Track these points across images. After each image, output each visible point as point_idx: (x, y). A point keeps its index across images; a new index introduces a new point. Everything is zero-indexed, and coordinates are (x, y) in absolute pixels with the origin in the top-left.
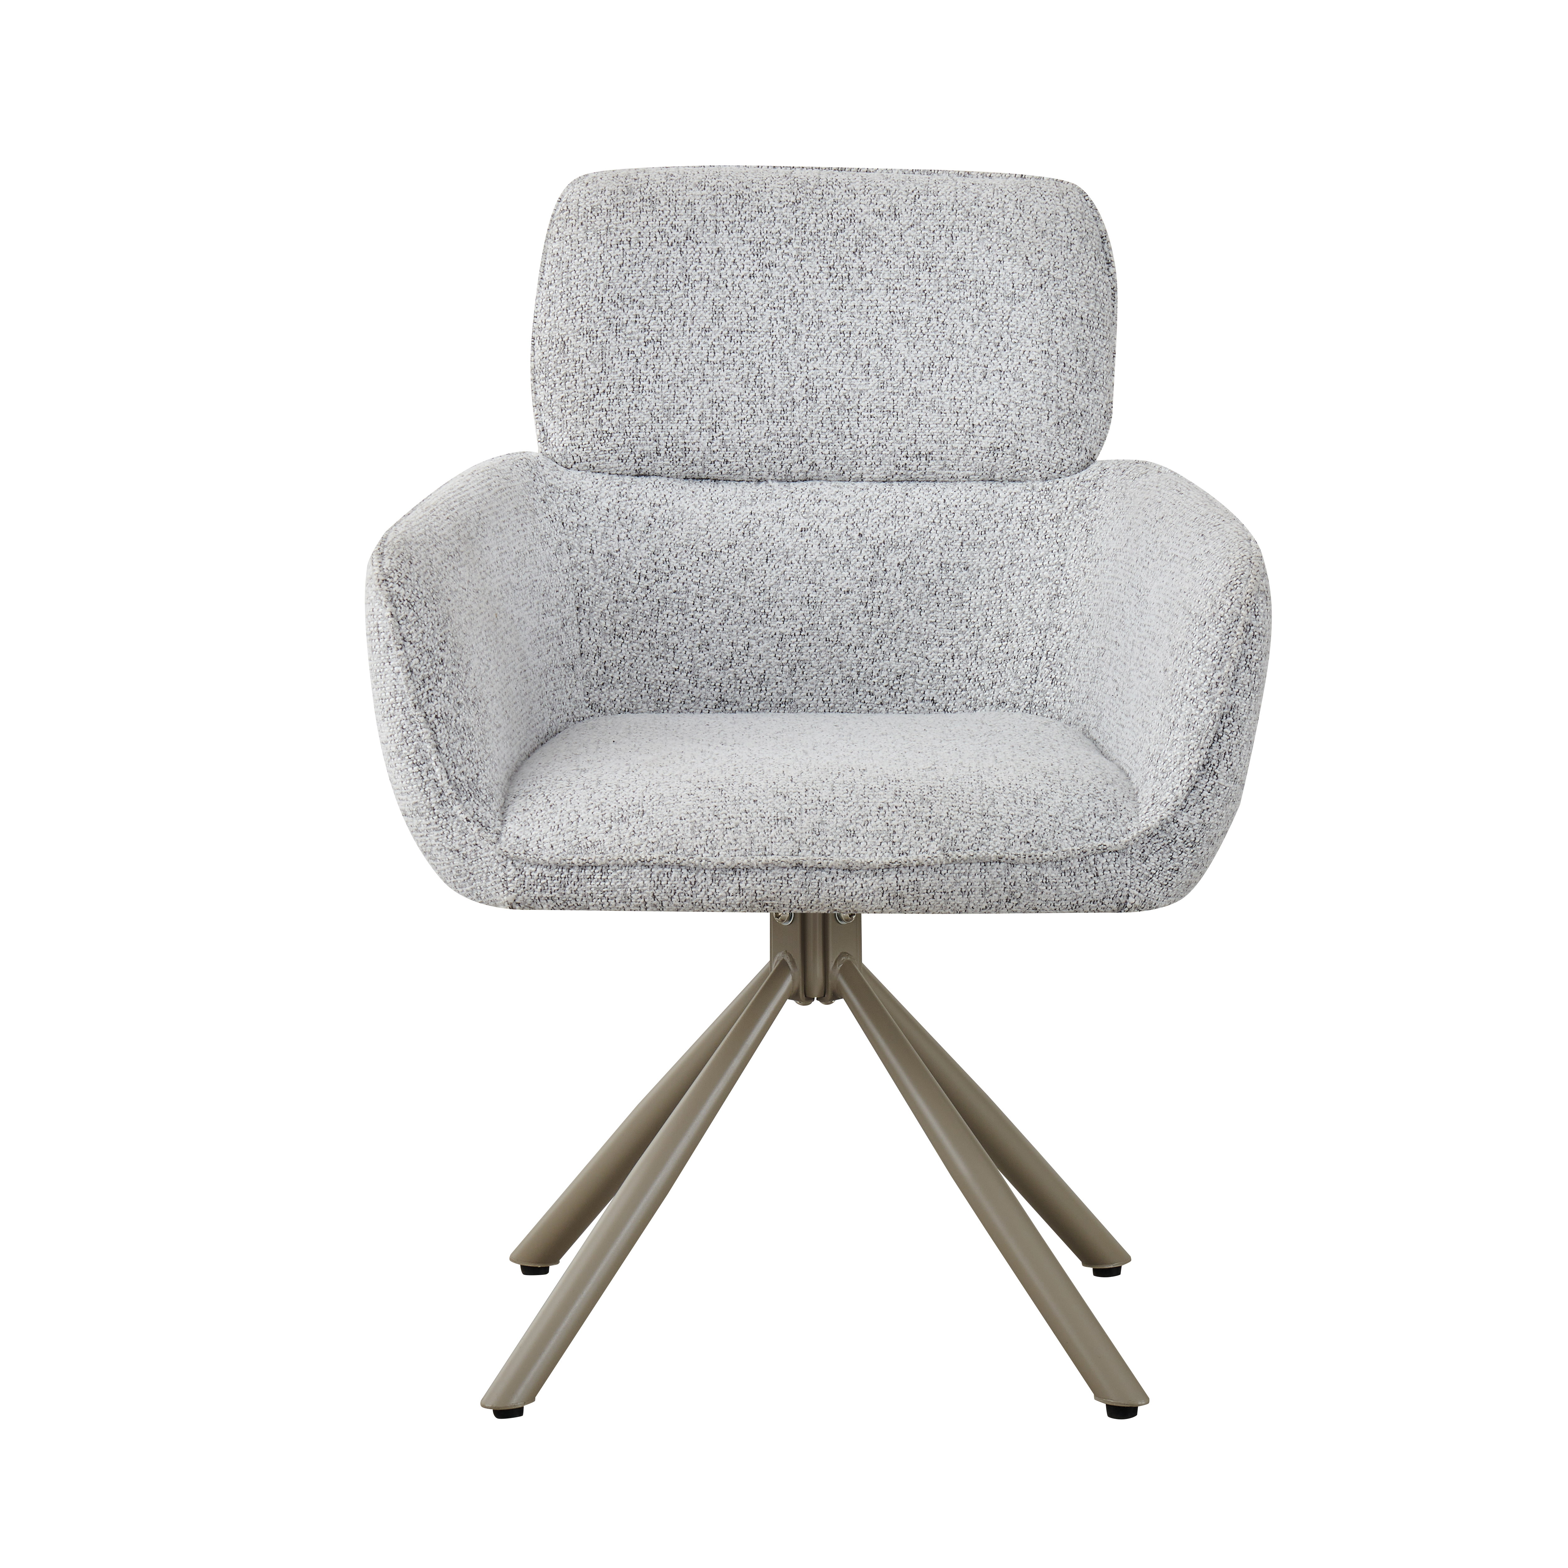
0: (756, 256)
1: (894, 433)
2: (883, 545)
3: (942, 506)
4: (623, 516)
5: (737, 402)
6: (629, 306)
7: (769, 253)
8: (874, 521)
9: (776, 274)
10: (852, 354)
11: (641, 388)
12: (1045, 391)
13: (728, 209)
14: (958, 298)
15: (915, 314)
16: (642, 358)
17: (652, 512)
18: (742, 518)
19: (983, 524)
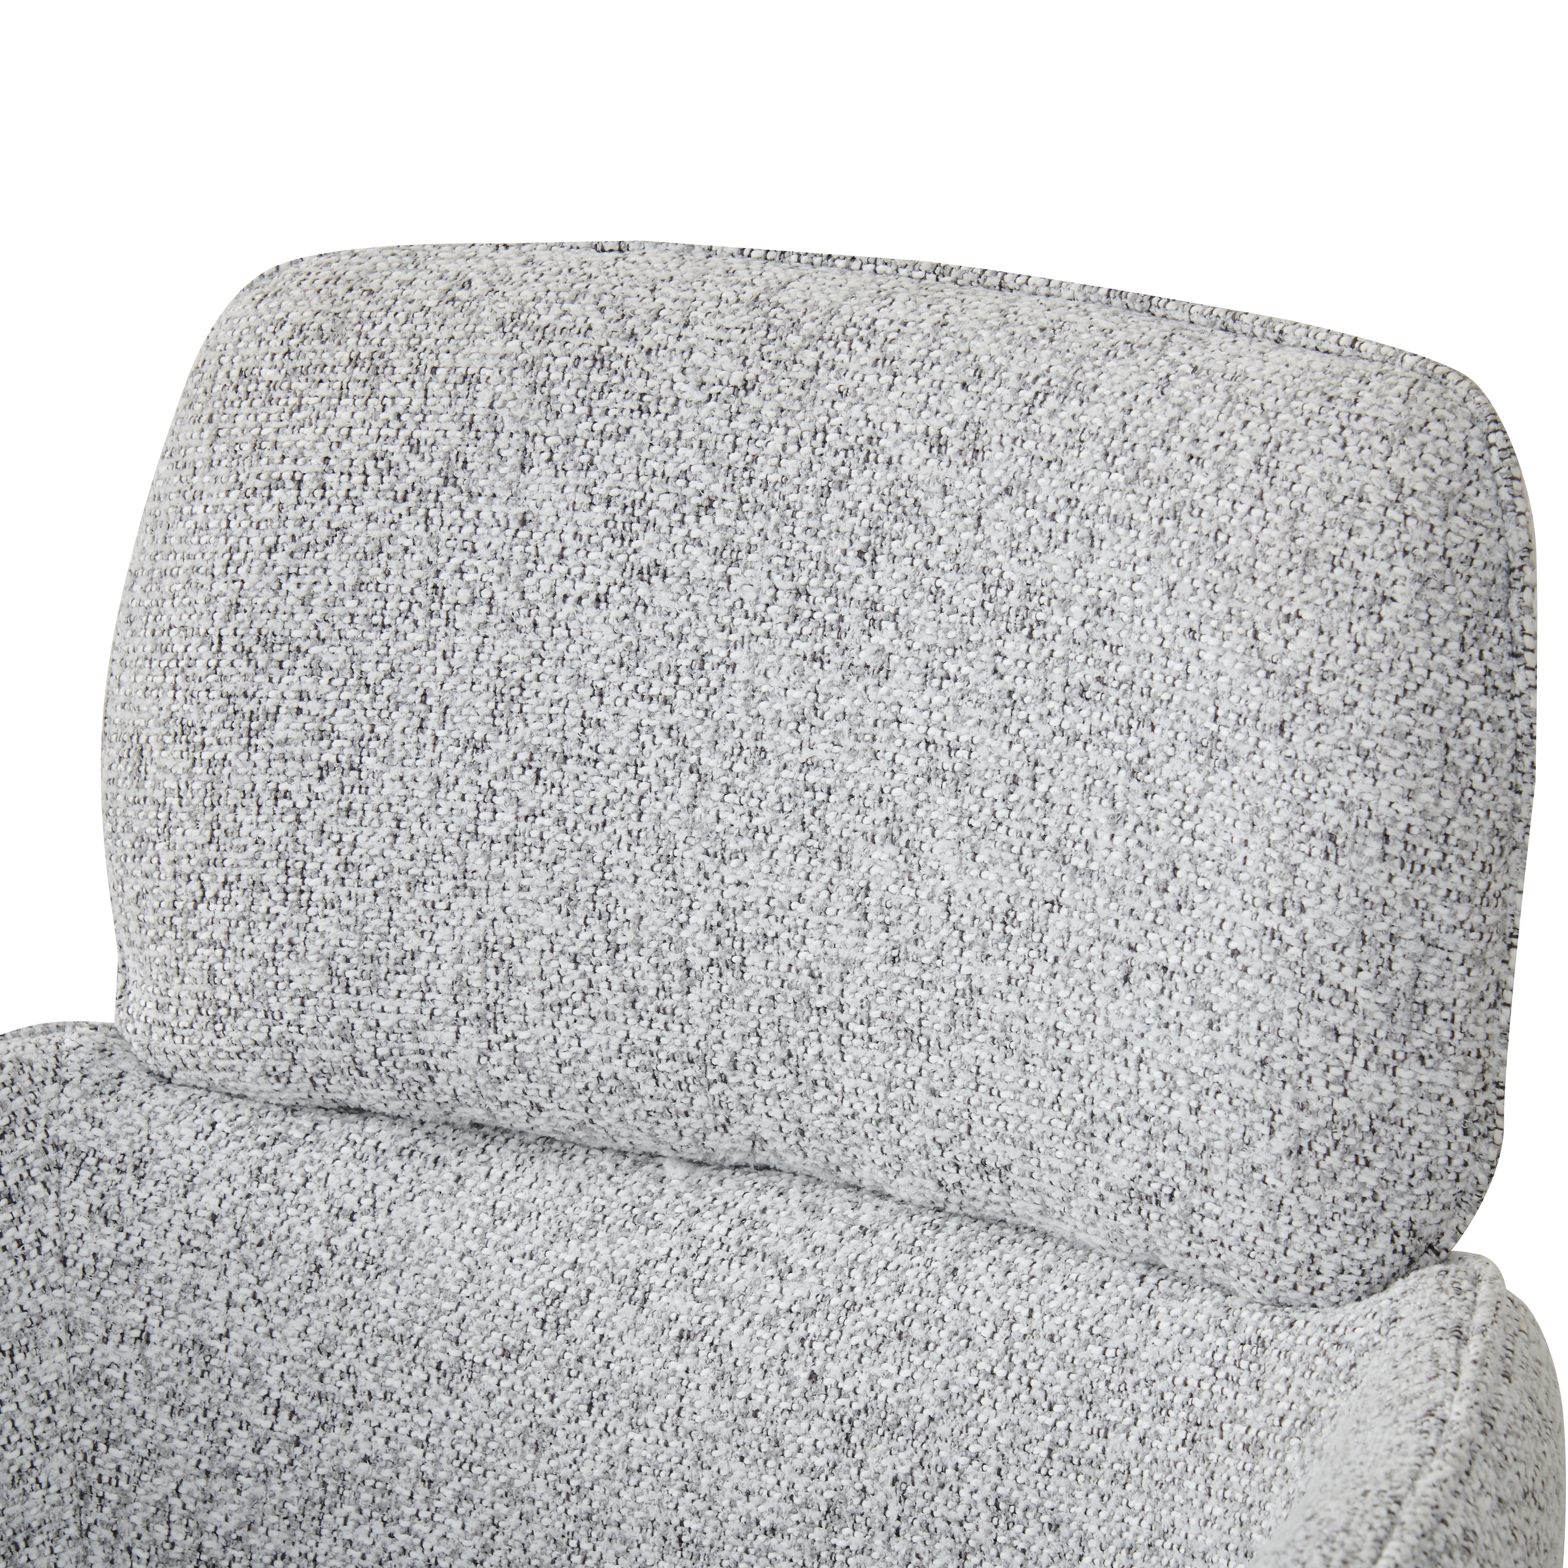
0: (618, 542)
1: (921, 1096)
2: (863, 1416)
3: (1020, 1328)
4: (253, 1238)
5: (547, 954)
6: (286, 665)
7: (651, 535)
8: (854, 1341)
9: (663, 599)
10: (828, 854)
11: (305, 897)
12: (1262, 1051)
13: (561, 399)
14: (1085, 729)
15: (982, 760)
16: (310, 813)
17: (330, 1233)
18: (549, 1276)
19: (1104, 1407)
